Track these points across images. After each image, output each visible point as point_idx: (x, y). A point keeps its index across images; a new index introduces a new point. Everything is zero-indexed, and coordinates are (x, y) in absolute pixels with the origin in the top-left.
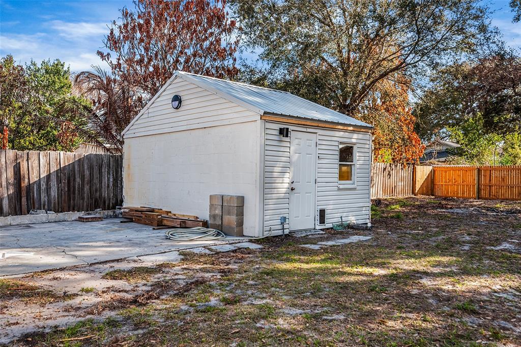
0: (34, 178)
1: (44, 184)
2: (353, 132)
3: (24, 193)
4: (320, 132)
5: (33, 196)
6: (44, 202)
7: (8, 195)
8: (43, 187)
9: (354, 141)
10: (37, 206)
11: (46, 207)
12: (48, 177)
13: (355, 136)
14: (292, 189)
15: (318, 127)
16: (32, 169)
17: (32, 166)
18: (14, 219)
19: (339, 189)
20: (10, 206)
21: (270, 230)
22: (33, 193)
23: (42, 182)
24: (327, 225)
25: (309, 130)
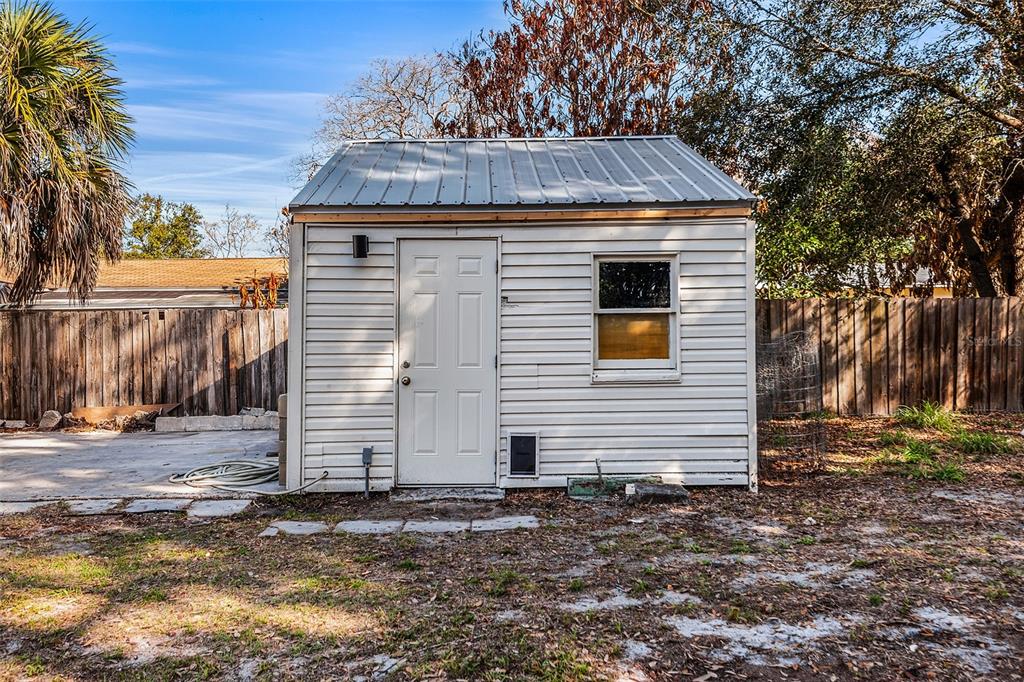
0: (252, 357)
1: (266, 365)
2: (666, 221)
3: (233, 379)
4: (509, 234)
5: (250, 384)
6: (267, 394)
7: (215, 383)
8: (265, 370)
9: (666, 246)
10: (254, 401)
11: (269, 404)
12: (272, 353)
13: (677, 232)
14: (407, 383)
15: (497, 223)
16: (248, 340)
17: (248, 336)
18: (190, 422)
19: (596, 384)
20: (217, 401)
21: (324, 478)
22: (250, 380)
23: (263, 362)
24: (541, 478)
25: (462, 233)
